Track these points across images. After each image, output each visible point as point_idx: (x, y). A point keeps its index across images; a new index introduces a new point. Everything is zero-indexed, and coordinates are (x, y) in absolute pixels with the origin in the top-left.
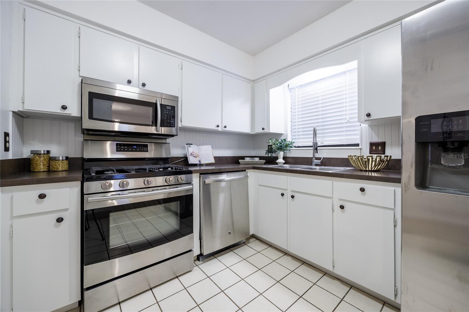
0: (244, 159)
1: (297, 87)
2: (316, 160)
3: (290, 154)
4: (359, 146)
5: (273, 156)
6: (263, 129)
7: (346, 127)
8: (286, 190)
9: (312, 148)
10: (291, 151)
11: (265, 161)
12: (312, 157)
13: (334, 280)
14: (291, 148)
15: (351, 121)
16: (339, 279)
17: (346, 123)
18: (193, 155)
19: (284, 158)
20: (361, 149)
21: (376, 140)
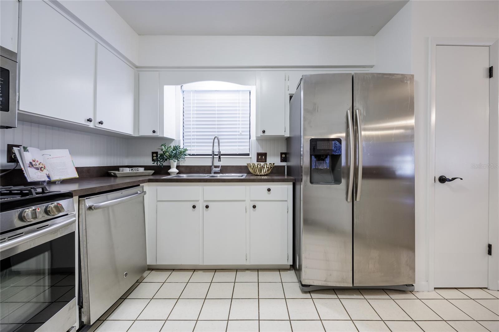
0: (118, 170)
1: (192, 90)
2: (215, 168)
3: (184, 163)
4: (249, 156)
5: (164, 165)
6: (154, 132)
7: (239, 139)
8: (198, 201)
9: (211, 156)
10: (185, 158)
11: (154, 171)
12: (211, 165)
13: (245, 271)
14: (186, 156)
15: (242, 134)
16: (247, 269)
17: (239, 135)
18: (34, 166)
19: (178, 167)
20: (251, 158)
21: (261, 151)
